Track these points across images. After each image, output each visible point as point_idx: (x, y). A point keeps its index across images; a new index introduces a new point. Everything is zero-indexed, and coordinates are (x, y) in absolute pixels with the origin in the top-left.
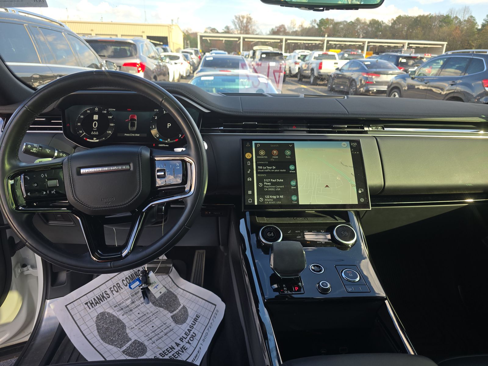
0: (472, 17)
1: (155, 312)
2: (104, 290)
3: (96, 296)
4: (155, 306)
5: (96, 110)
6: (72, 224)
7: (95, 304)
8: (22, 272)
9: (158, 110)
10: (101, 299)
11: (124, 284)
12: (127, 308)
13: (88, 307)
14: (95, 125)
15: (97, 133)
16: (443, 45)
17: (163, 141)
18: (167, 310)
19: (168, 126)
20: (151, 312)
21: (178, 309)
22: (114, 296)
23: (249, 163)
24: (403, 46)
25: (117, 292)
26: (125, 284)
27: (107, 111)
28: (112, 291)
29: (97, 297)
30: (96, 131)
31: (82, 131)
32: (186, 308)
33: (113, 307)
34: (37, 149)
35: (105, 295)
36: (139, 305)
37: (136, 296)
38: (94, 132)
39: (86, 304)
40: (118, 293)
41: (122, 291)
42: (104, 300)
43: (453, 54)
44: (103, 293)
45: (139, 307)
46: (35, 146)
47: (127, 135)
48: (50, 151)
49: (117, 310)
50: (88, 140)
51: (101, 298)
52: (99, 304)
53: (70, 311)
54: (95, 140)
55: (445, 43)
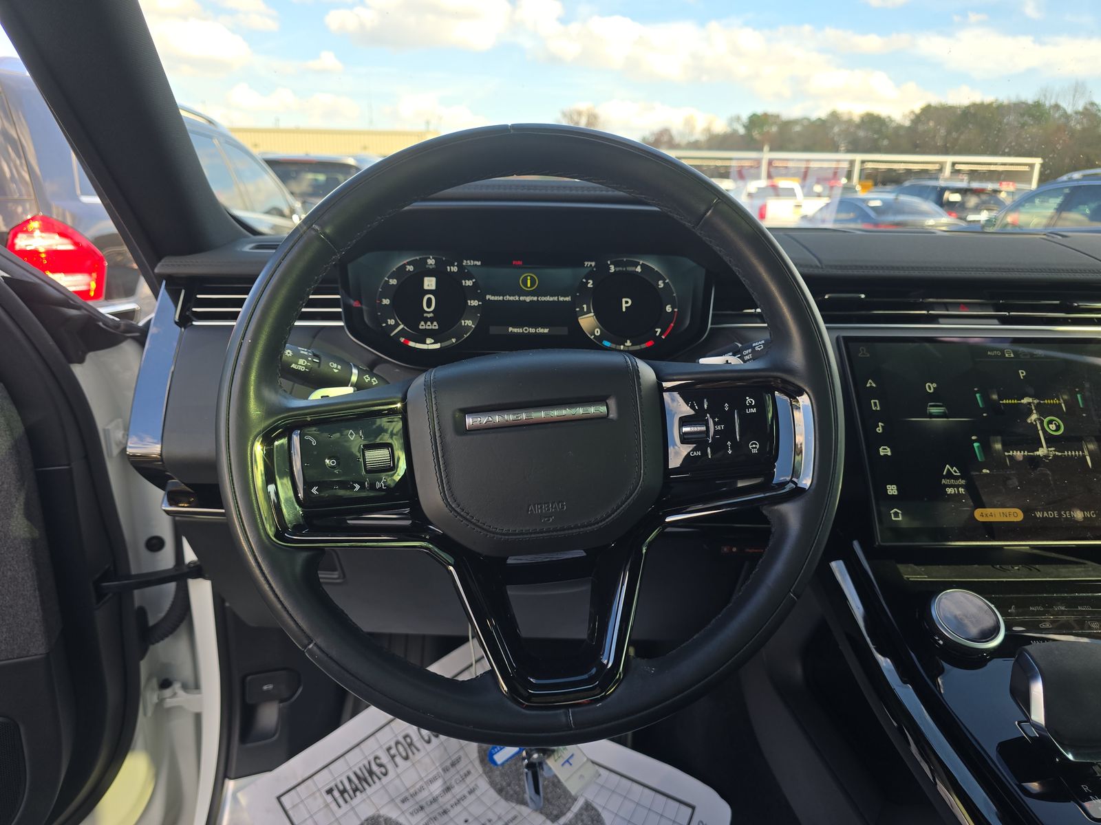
0: (1093, 104)
1: (510, 816)
2: (373, 753)
3: (354, 769)
4: (506, 799)
5: (431, 264)
6: (336, 576)
7: (351, 793)
8: (161, 701)
9: (593, 264)
10: (365, 778)
11: (422, 737)
12: (435, 806)
13: (335, 800)
14: (429, 305)
15: (435, 326)
16: (1032, 166)
17: (614, 346)
18: (541, 813)
19: (624, 305)
20: (500, 818)
21: (569, 809)
22: (399, 770)
23: (875, 403)
24: (941, 170)
25: (406, 758)
26: (427, 738)
27: (460, 266)
28: (393, 757)
29: (355, 774)
30: (432, 320)
31: (396, 320)
32: (596, 810)
33: (398, 801)
34: (308, 361)
35: (375, 768)
36: (465, 797)
37: (453, 771)
38: (426, 323)
39: (330, 791)
40: (408, 763)
41: (418, 756)
42: (374, 783)
43: (1085, 177)
44: (369, 763)
45: (465, 803)
46: (302, 352)
47: (515, 330)
48: (339, 367)
49: (411, 810)
50: (412, 344)
51: (367, 775)
52: (361, 792)
53: (290, 813)
54: (431, 345)
55: (1037, 162)
